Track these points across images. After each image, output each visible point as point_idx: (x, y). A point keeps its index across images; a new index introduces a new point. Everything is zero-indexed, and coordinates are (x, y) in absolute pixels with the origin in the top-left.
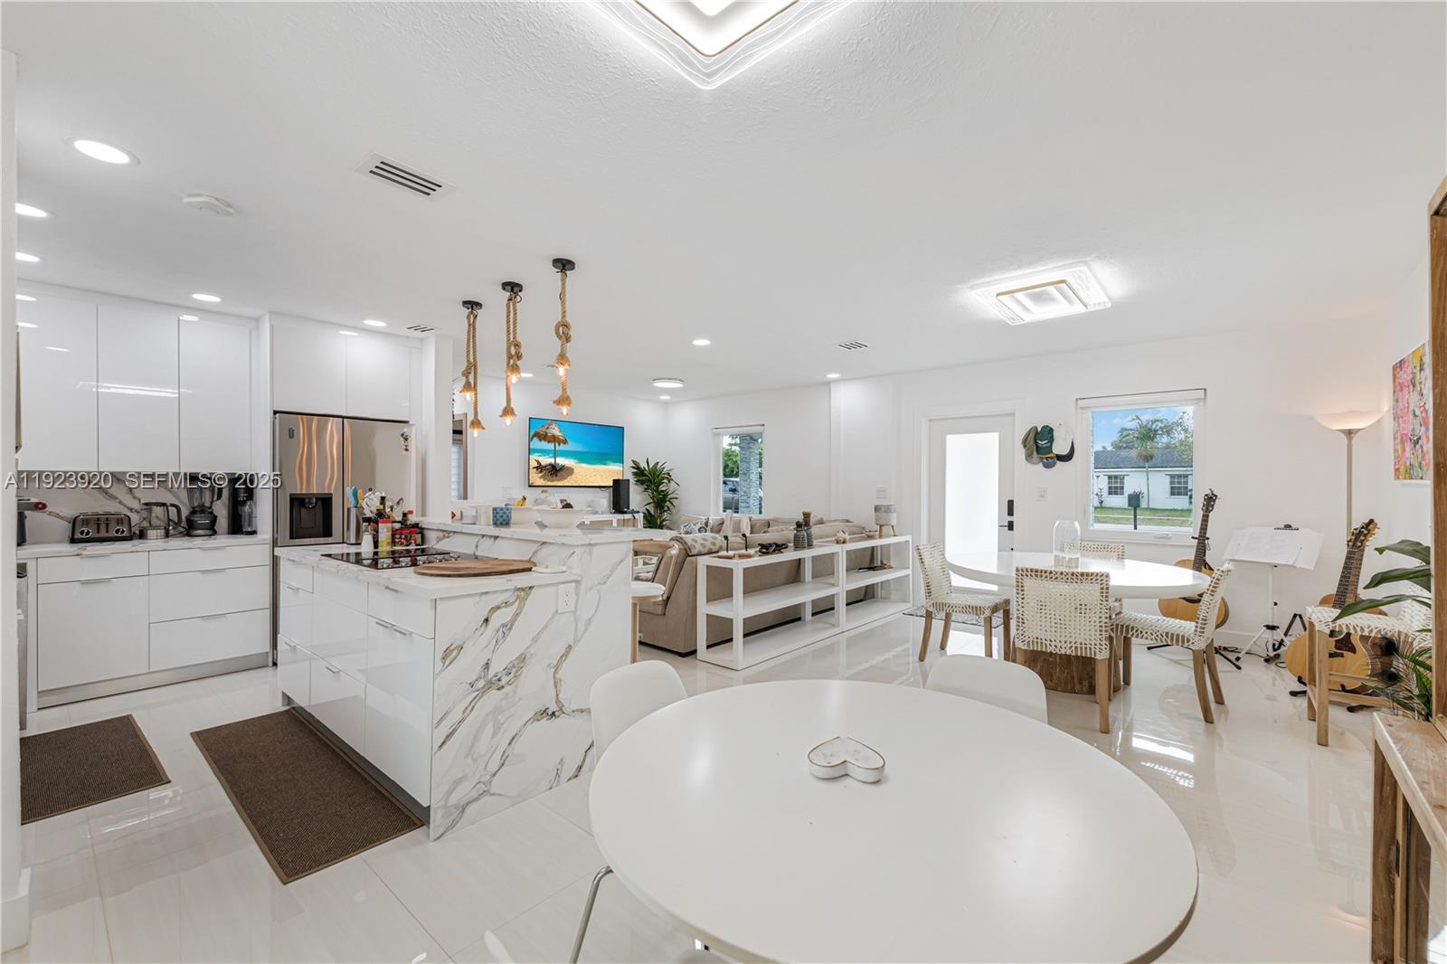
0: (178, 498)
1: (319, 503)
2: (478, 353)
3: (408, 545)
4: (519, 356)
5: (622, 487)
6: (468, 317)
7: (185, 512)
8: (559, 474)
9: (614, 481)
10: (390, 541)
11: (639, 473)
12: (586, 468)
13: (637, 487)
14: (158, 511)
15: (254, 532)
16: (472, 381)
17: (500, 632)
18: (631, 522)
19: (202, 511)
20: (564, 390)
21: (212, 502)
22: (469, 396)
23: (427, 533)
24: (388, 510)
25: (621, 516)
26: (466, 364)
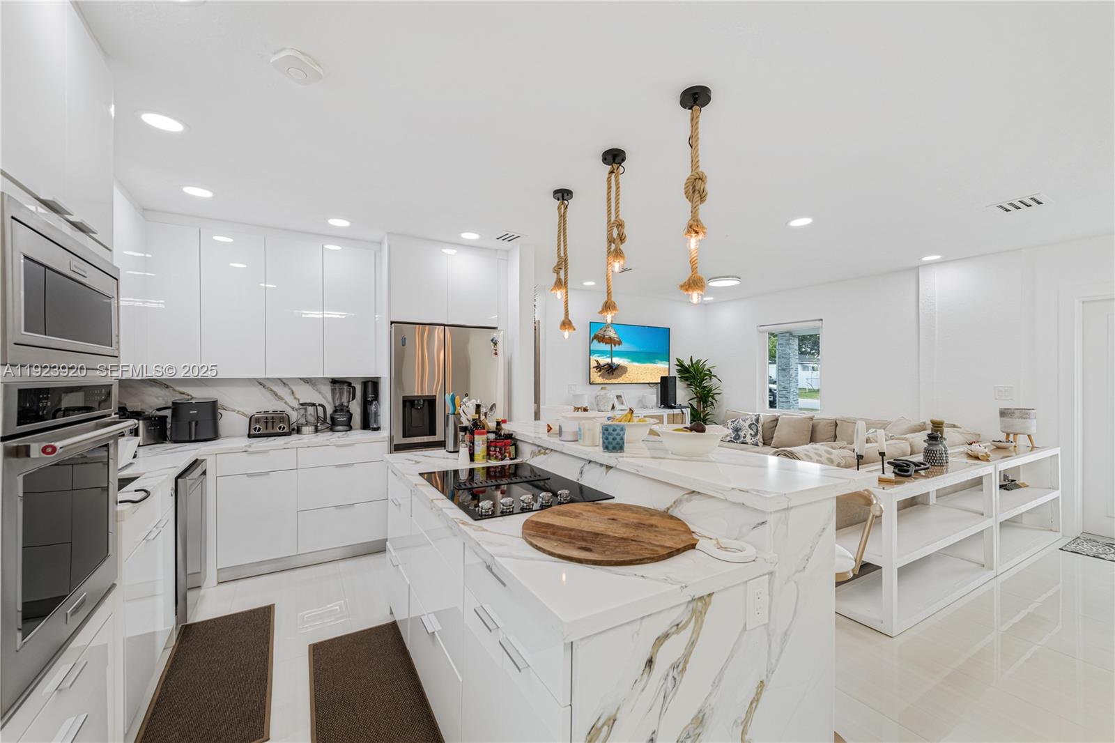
0: (325, 398)
1: (426, 404)
2: (568, 246)
3: (502, 460)
4: (622, 238)
5: (670, 384)
6: (559, 208)
7: (330, 411)
8: (614, 373)
9: (662, 378)
10: (485, 454)
11: (683, 370)
12: (637, 367)
13: (681, 383)
14: (311, 409)
15: (378, 429)
16: (562, 277)
17: (670, 678)
18: (680, 418)
19: (342, 410)
20: (694, 269)
21: (349, 402)
22: (559, 294)
23: (521, 446)
24: (483, 417)
25: (670, 411)
26: (556, 260)
